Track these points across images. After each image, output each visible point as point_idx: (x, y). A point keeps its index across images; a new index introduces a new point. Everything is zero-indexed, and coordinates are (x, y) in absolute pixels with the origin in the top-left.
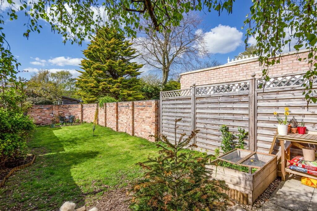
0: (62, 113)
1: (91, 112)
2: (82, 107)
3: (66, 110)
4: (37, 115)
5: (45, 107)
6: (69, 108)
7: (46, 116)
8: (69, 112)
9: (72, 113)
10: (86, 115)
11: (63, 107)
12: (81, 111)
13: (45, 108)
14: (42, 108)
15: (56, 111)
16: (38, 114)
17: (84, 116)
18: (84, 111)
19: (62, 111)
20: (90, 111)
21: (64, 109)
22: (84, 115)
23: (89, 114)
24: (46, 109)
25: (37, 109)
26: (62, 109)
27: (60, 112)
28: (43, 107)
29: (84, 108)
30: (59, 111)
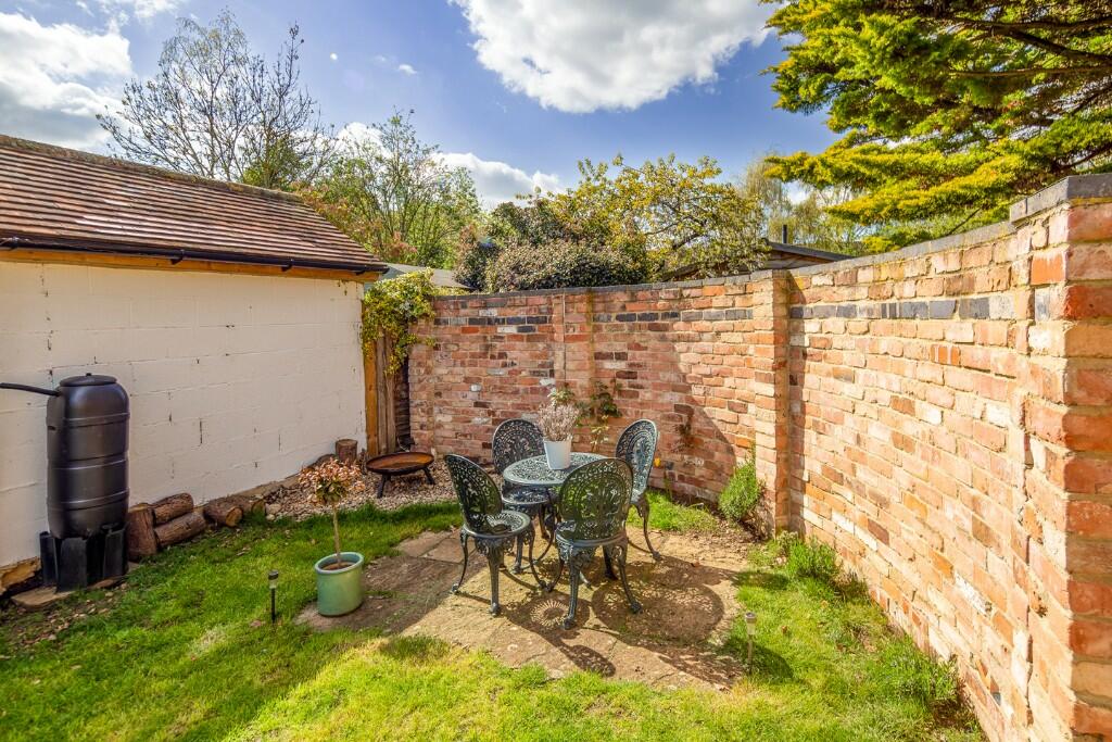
0: (620, 375)
1: (905, 406)
2: (792, 307)
3: (651, 339)
4: (468, 380)
5: (511, 313)
6: (679, 327)
7: (516, 392)
8: (673, 364)
9: (699, 380)
10: (841, 435)
11: (631, 308)
12: (780, 365)
13: (511, 322)
14: (490, 321)
15: (573, 346)
16: (468, 371)
17: (817, 455)
18: (814, 380)
19: (619, 347)
20: (887, 383)
21: (636, 337)
22: (810, 437)
23: (878, 434)
24: (512, 330)
25: (464, 330)
26: (626, 325)
27: (609, 365)
28: (494, 313)
29: (810, 326)
30: (602, 347)
